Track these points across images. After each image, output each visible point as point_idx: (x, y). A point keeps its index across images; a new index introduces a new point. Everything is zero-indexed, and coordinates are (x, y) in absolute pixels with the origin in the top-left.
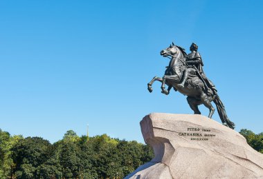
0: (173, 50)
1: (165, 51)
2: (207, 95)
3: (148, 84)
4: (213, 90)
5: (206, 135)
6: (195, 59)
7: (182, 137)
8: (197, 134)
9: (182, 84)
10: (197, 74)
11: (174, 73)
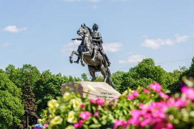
1: (80, 32)
4: (108, 63)
5: (109, 98)
8: (104, 96)
9: (93, 59)
10: (99, 50)
11: (87, 50)
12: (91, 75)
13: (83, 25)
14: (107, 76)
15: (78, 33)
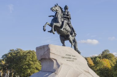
0: (57, 8)
1: (53, 8)
2: (72, 36)
3: (44, 27)
4: (75, 33)
5: (73, 59)
6: (67, 15)
7: (63, 59)
8: (69, 58)
9: (62, 29)
10: (68, 24)
11: (58, 22)
12: (62, 43)
13: (56, 5)
14: (73, 44)
15: (51, 10)
